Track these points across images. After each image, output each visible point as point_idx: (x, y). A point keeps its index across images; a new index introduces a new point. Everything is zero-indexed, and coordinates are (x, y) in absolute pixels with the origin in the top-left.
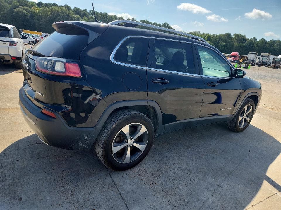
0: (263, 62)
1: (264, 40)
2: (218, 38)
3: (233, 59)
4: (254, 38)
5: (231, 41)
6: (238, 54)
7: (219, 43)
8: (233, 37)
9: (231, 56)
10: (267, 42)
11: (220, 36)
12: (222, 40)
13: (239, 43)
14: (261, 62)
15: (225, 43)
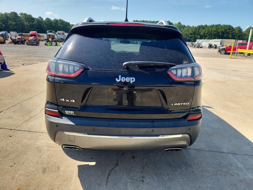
0: (61, 39)
1: (49, 19)
2: (5, 17)
3: (34, 38)
4: (40, 17)
5: (20, 20)
6: (36, 33)
7: (8, 22)
8: (20, 16)
9: (31, 36)
10: (51, 21)
11: (6, 14)
12: (10, 19)
13: (29, 22)
14: (60, 39)
15: (14, 22)
